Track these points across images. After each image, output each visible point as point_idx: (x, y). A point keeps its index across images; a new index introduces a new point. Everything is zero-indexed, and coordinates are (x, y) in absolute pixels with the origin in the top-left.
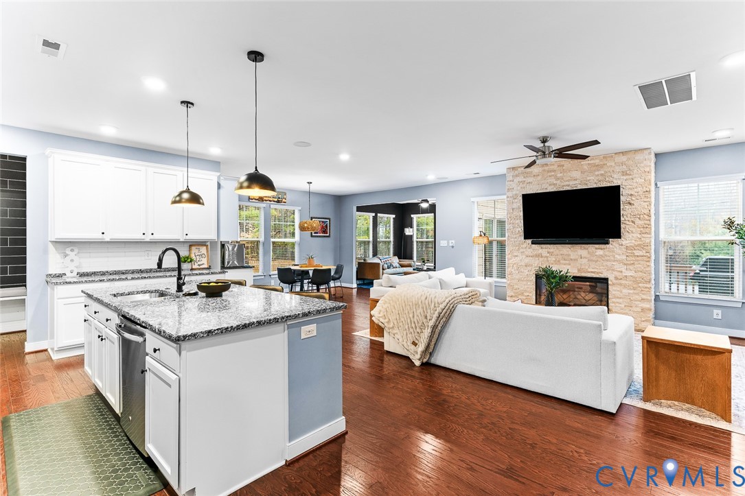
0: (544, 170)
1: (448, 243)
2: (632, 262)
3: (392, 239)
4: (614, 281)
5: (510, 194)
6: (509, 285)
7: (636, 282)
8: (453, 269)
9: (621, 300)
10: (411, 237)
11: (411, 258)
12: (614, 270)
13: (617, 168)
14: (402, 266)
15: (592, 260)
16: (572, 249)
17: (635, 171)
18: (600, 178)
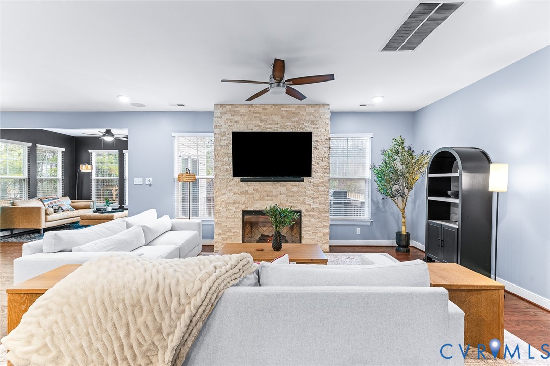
0: (250, 111)
1: (144, 181)
2: (317, 196)
3: (60, 176)
4: (305, 213)
5: (217, 131)
6: (217, 223)
7: (320, 212)
8: (155, 210)
9: (310, 228)
10: (89, 174)
11: (89, 198)
12: (305, 204)
13: (307, 117)
14: (76, 208)
15: (289, 196)
16: (274, 186)
17: (320, 122)
18: (296, 124)
